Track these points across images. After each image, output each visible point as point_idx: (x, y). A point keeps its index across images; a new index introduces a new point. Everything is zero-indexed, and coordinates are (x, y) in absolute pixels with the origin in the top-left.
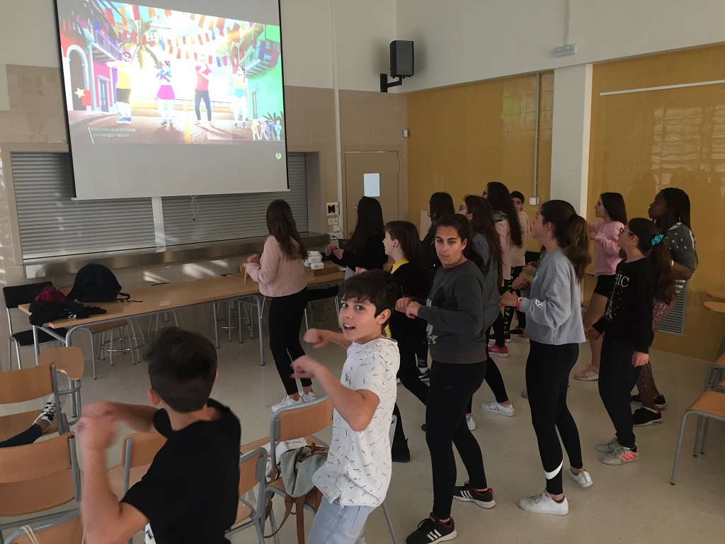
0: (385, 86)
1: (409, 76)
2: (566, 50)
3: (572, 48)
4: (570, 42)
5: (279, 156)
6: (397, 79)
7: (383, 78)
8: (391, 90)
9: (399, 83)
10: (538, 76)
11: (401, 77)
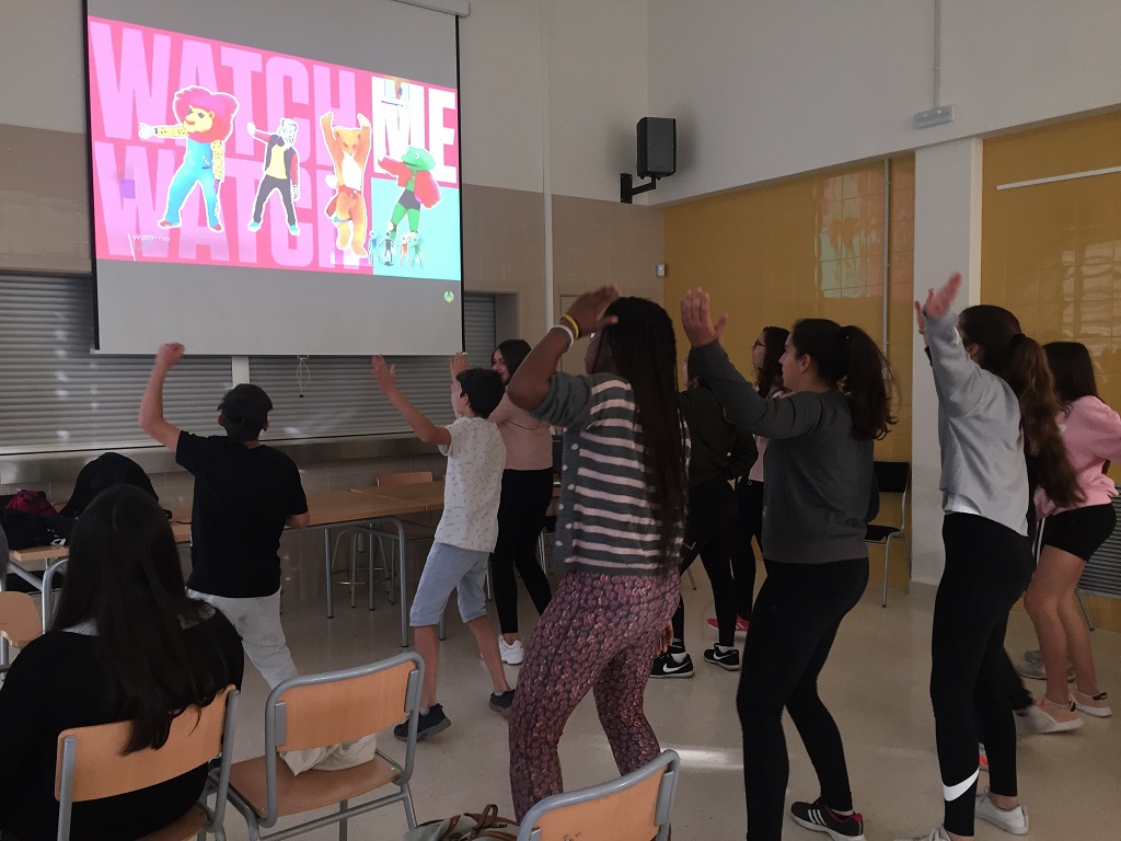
0: (627, 192)
1: (668, 174)
2: (938, 117)
3: (947, 112)
4: (943, 102)
5: (449, 297)
6: (648, 180)
7: (626, 180)
8: (639, 199)
9: (651, 186)
10: (887, 165)
11: (655, 176)
